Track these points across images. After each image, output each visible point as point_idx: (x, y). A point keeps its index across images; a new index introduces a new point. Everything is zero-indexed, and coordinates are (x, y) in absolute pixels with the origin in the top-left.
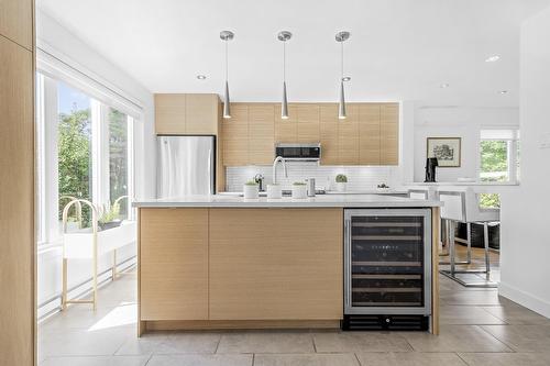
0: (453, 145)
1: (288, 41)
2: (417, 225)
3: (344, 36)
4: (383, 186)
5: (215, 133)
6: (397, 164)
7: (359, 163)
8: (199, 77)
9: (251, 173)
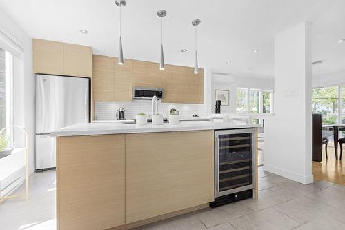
0: (226, 93)
1: (164, 17)
2: (248, 138)
3: (197, 22)
4: (196, 116)
5: (91, 76)
6: (202, 103)
7: (183, 102)
8: (81, 31)
9: (114, 108)
